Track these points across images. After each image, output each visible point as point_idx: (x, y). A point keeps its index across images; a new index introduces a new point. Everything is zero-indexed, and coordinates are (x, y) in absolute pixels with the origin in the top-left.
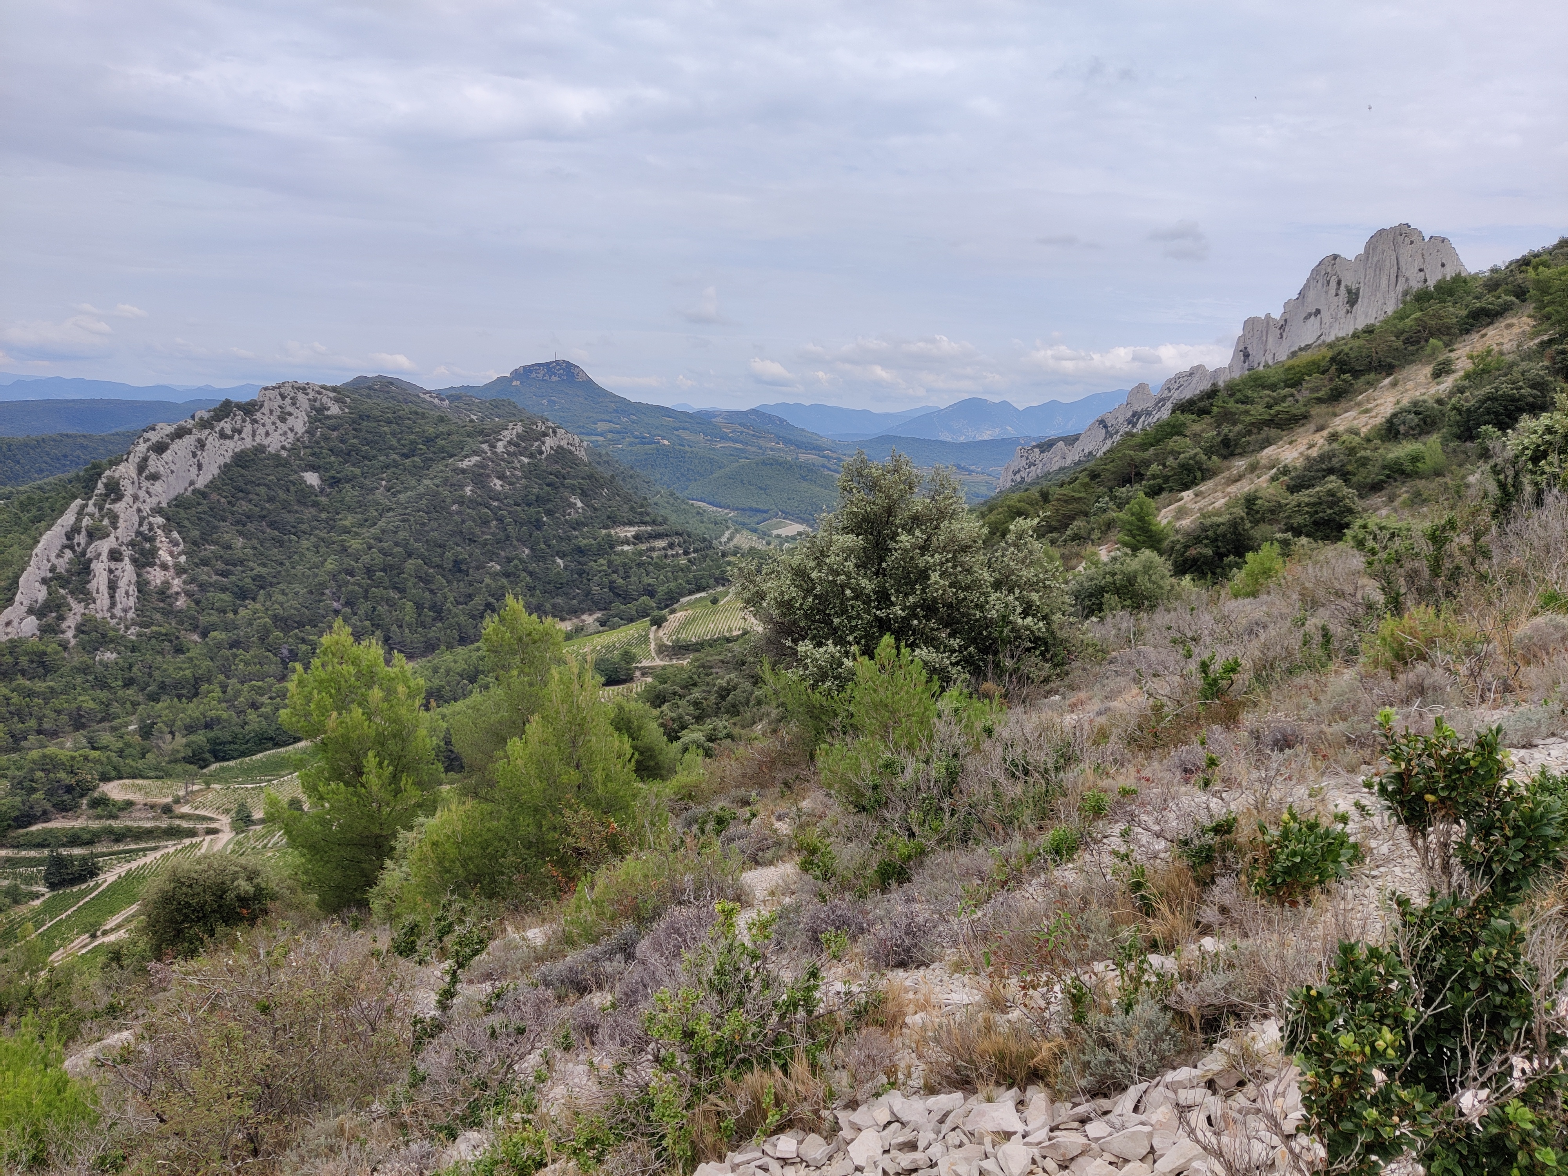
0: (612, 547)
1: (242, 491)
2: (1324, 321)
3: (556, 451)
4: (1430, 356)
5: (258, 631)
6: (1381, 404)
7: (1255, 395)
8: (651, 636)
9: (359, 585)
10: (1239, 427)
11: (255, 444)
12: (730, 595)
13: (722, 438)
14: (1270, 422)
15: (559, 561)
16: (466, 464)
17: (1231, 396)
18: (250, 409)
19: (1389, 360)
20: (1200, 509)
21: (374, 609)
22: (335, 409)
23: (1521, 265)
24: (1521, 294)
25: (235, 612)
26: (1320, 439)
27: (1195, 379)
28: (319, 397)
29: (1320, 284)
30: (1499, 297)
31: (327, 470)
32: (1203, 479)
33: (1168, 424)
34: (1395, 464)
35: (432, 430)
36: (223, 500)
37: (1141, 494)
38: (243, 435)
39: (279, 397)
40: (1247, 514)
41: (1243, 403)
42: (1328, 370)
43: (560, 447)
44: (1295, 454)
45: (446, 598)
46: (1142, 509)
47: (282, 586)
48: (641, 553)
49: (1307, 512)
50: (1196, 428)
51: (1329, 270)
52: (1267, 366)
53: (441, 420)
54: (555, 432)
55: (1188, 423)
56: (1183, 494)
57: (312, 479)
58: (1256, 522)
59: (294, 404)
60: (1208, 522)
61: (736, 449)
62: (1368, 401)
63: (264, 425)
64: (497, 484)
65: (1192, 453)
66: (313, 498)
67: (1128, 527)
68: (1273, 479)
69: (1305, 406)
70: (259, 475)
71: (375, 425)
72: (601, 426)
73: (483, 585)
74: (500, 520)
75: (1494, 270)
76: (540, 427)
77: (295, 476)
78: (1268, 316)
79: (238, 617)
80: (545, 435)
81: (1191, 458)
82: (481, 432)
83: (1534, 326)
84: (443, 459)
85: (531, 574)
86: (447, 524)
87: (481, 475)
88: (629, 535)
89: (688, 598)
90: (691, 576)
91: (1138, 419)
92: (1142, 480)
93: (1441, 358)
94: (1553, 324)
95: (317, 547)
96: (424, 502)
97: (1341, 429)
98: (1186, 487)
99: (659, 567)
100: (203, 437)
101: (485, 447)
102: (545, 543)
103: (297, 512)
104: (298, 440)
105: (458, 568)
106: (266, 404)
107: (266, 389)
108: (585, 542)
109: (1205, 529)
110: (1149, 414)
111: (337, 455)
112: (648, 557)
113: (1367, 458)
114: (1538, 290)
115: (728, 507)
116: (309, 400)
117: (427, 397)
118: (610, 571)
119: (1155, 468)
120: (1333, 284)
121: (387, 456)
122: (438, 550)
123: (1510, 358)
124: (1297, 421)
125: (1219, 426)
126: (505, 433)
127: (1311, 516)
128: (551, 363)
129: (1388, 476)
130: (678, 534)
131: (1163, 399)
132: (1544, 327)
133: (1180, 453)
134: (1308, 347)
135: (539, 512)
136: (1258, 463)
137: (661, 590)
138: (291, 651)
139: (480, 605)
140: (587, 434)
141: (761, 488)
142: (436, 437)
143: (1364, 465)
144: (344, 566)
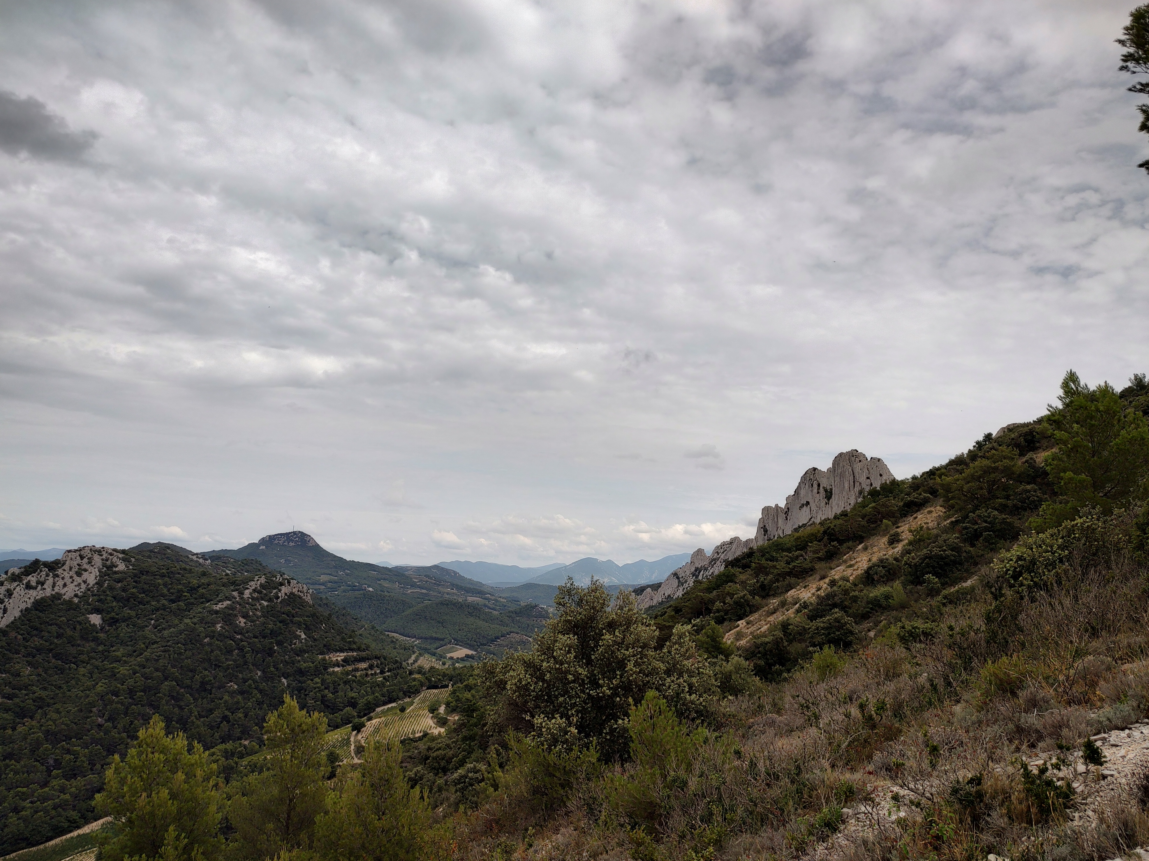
0: (326, 669)
1: (36, 629)
2: (812, 509)
3: (289, 596)
4: (884, 530)
5: (30, 744)
6: (859, 562)
7: (778, 555)
8: (352, 739)
9: (122, 704)
10: (770, 577)
11: (54, 593)
12: (415, 704)
13: (412, 586)
14: (790, 574)
15: (284, 680)
16: (219, 606)
17: (762, 556)
18: (53, 566)
19: (859, 533)
20: (751, 633)
21: (132, 722)
22: (121, 567)
23: (930, 475)
24: (934, 492)
25: (14, 729)
26: (824, 584)
27: (734, 546)
28: (111, 557)
29: (807, 486)
30: (921, 494)
31: (108, 613)
32: (751, 612)
33: (724, 575)
34: (875, 600)
35: (195, 581)
36: (19, 637)
37: (713, 623)
38: (45, 586)
39: (78, 558)
40: (784, 636)
41: (771, 561)
42: (822, 539)
43: (292, 593)
44: (810, 595)
45: (191, 713)
46: (714, 632)
47: (57, 706)
48: (347, 673)
49: (824, 634)
50: (743, 577)
51: (812, 477)
52: (779, 537)
53: (204, 574)
54: (289, 582)
55: (737, 574)
56: (739, 622)
57: (95, 619)
58: (790, 642)
59: (89, 563)
60: (759, 641)
61: (422, 593)
62: (851, 560)
63: (63, 578)
64: (242, 622)
65: (742, 594)
66: (94, 634)
67: (705, 646)
68: (798, 611)
69: (811, 562)
70: (53, 616)
71: (152, 578)
72: (324, 578)
73: (222, 701)
74: (241, 649)
75: (914, 478)
76: (279, 579)
77: (83, 618)
78: (777, 505)
79: (16, 733)
80: (281, 584)
81: (741, 598)
82: (233, 583)
83: (945, 512)
84: (202, 603)
85: (261, 691)
86: (199, 653)
87: (229, 615)
88: (339, 659)
89: (382, 708)
90: (385, 690)
91: (699, 573)
92: (711, 613)
93: (892, 532)
94: (956, 511)
95: (91, 673)
96: (183, 636)
97: (836, 577)
98: (741, 619)
99: (361, 684)
100: (12, 588)
101: (235, 594)
102: (274, 666)
103: (79, 645)
104: (89, 590)
105: (204, 687)
106: (67, 563)
107: (69, 551)
108: (305, 665)
109: (757, 646)
110: (706, 569)
111: (118, 601)
112: (353, 676)
113: (856, 597)
114: (944, 490)
115: (415, 637)
116: (102, 560)
117: (194, 558)
118: (323, 687)
119: (718, 604)
120: (815, 486)
121: (158, 601)
122: (190, 674)
123: (935, 531)
124: (807, 572)
125: (757, 576)
126: (252, 583)
127: (826, 637)
128: (290, 533)
129: (871, 609)
130: (377, 658)
131: (715, 560)
132: (951, 512)
133: (734, 595)
134: (804, 525)
135: (272, 643)
136: (786, 601)
137: (362, 702)
138: (56, 760)
139: (218, 717)
140: (312, 584)
141: (439, 622)
142: (198, 587)
143: (855, 601)
144: (112, 688)
